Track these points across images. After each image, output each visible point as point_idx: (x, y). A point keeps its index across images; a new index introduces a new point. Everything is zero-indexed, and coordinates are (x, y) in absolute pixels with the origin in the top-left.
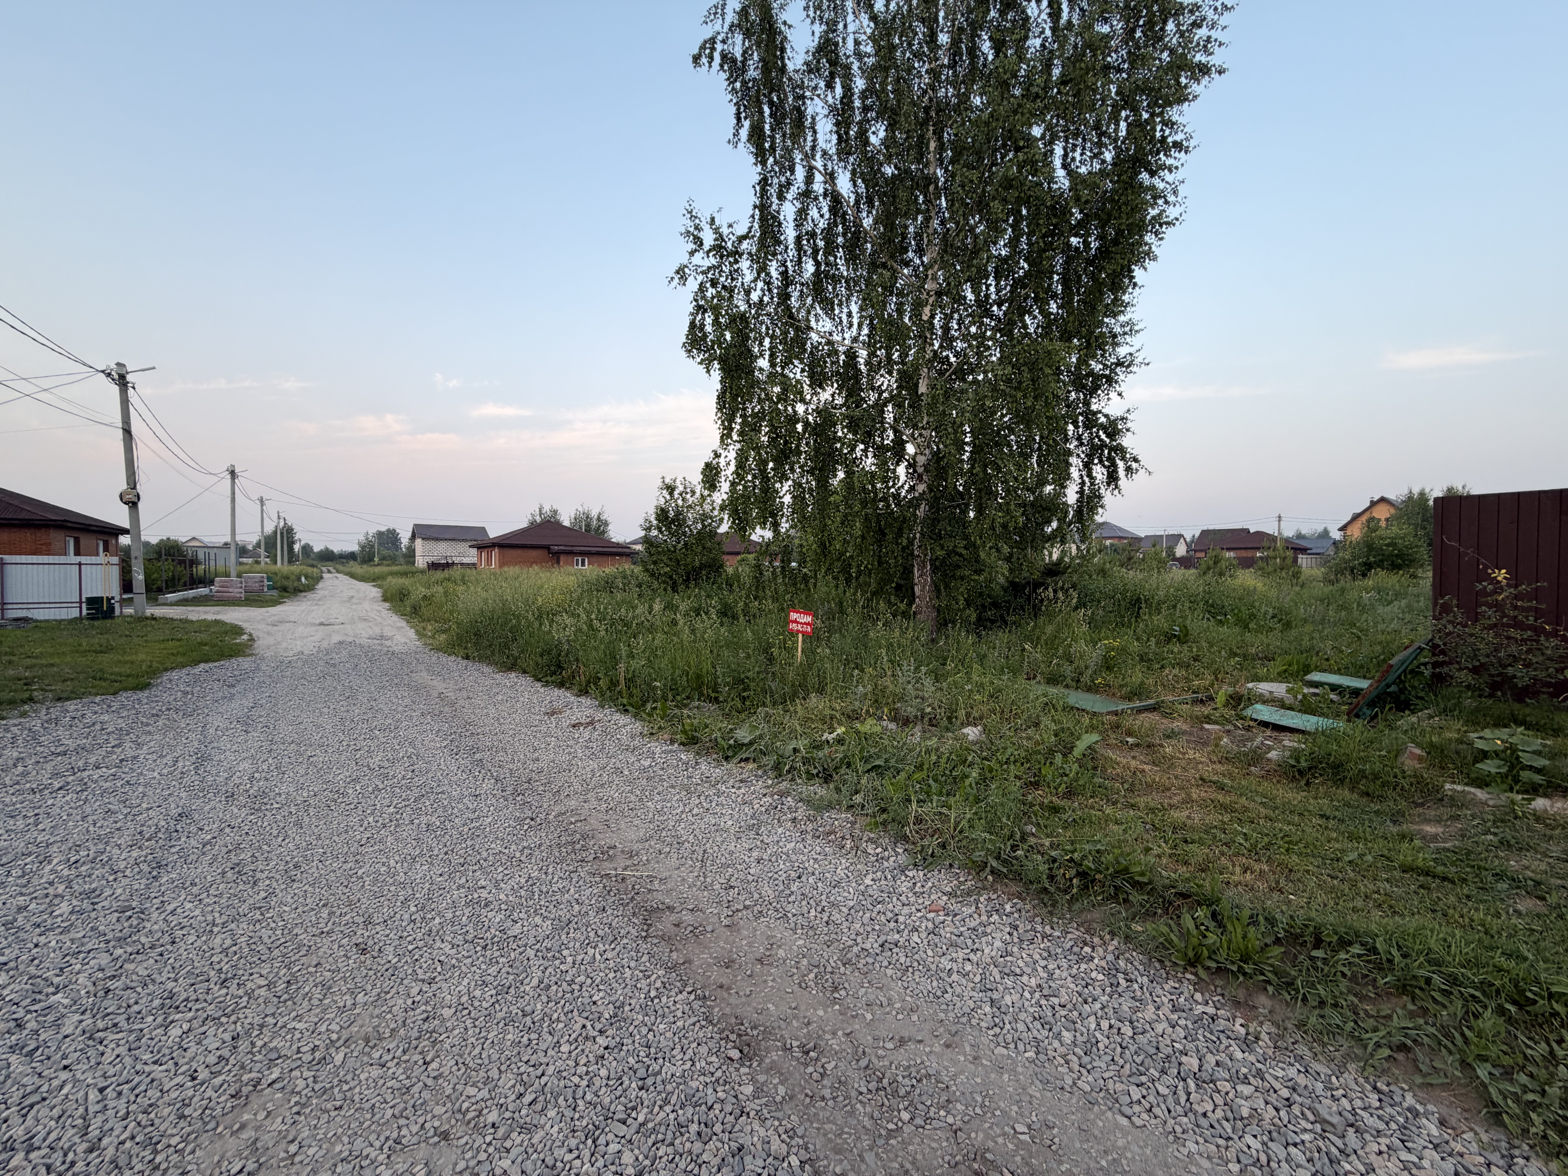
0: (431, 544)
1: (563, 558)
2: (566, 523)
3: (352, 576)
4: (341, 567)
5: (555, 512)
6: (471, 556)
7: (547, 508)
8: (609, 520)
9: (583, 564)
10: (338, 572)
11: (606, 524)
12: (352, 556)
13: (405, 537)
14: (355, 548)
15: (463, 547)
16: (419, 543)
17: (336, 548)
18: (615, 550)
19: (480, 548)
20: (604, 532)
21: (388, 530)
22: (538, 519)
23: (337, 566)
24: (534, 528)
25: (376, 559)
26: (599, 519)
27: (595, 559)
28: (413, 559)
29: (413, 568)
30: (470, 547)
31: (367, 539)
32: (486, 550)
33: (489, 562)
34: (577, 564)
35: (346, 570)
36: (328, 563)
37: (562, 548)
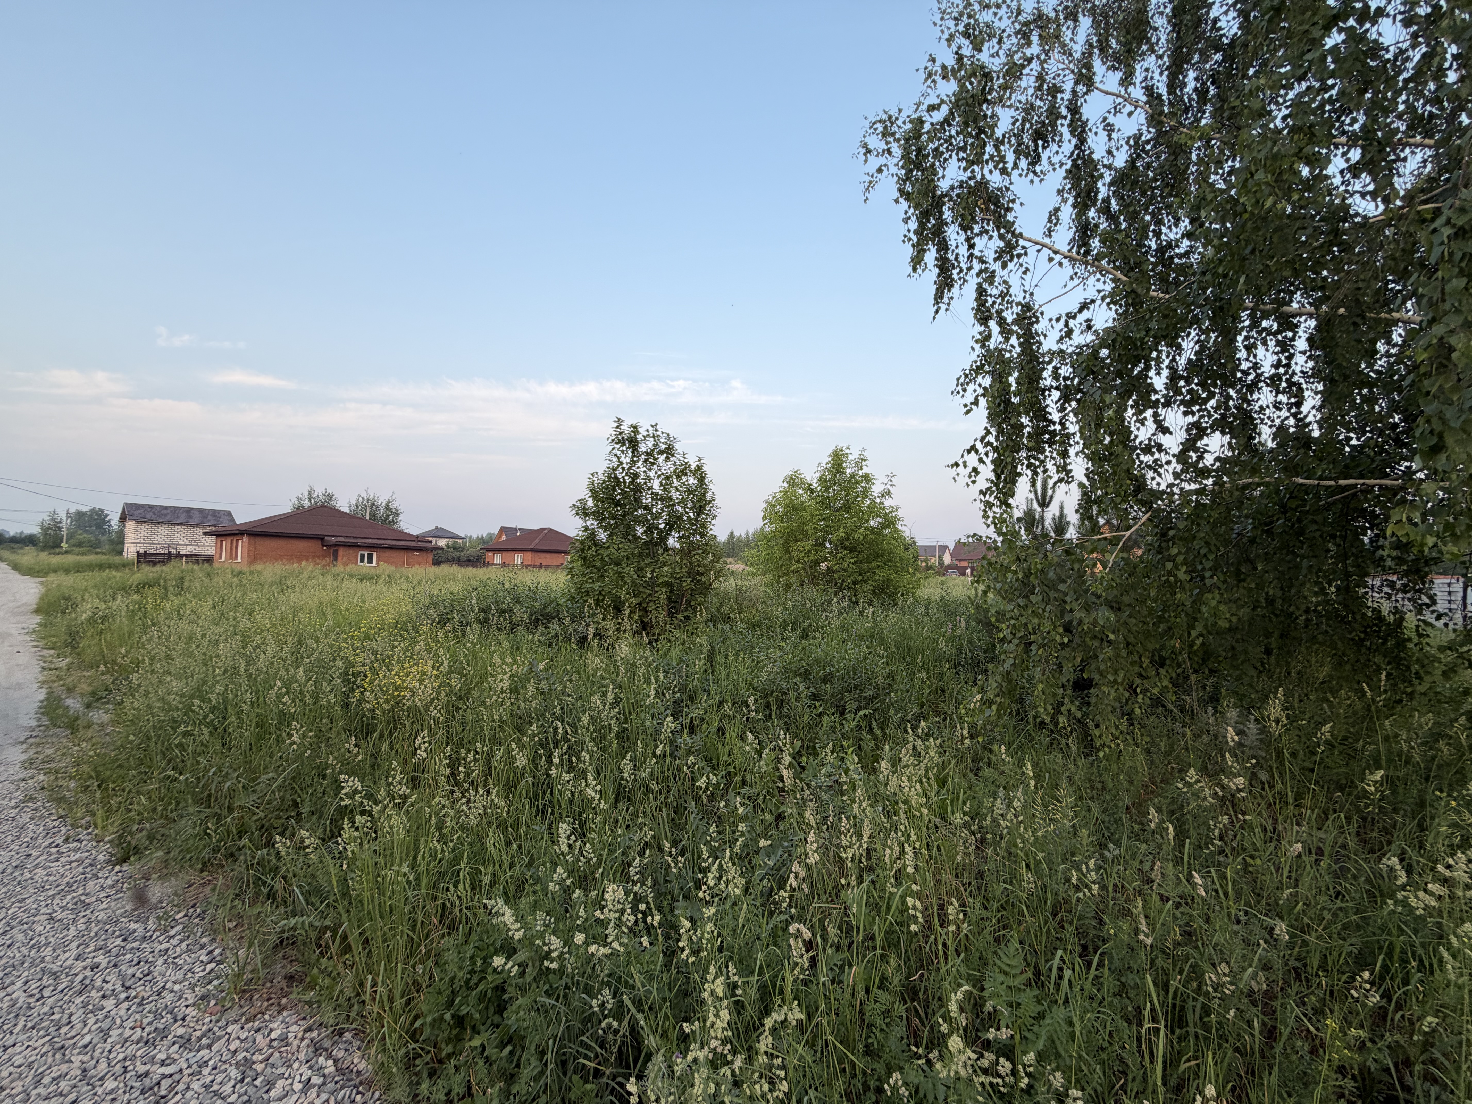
0: (151, 529)
1: (341, 552)
2: (346, 510)
5: (330, 497)
6: (207, 546)
7: (319, 492)
8: (401, 509)
9: (370, 560)
11: (397, 514)
12: (29, 540)
13: (114, 519)
14: (34, 530)
15: (196, 534)
16: (131, 527)
18: (413, 544)
19: (220, 535)
20: (395, 522)
21: (93, 510)
22: (306, 504)
24: (299, 514)
25: (64, 545)
27: (386, 554)
28: (119, 547)
29: (117, 559)
30: (205, 534)
31: (53, 519)
32: (229, 539)
33: (233, 555)
34: (362, 561)
35: (12, 557)
37: (342, 539)
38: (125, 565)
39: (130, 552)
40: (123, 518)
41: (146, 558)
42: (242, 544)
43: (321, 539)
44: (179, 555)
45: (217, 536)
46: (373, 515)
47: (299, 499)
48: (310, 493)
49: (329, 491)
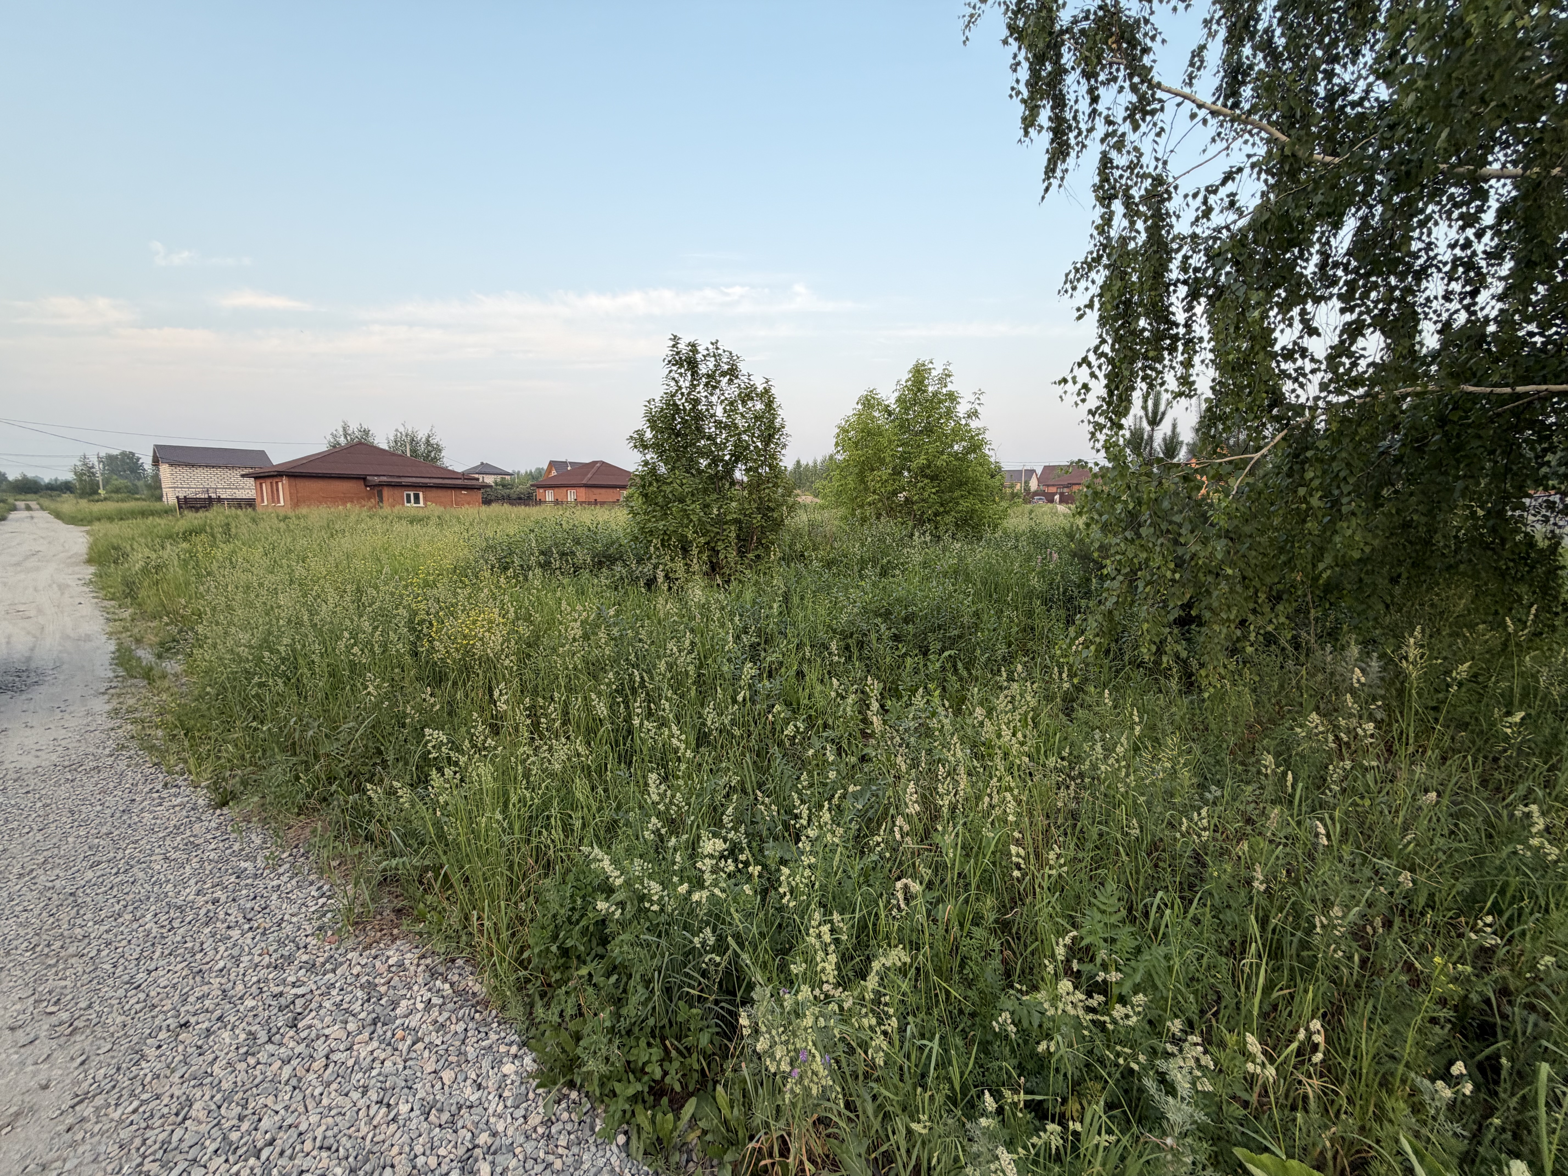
0: (184, 473)
1: (386, 492)
2: (385, 447)
3: (58, 515)
4: (46, 502)
5: (366, 432)
6: (247, 489)
7: (353, 427)
8: (442, 443)
9: (417, 501)
10: (43, 508)
11: (438, 448)
12: (66, 487)
13: (145, 463)
14: (70, 476)
15: (234, 476)
16: (165, 471)
17: (46, 477)
18: (459, 482)
20: (435, 459)
21: (123, 454)
22: (342, 441)
23: (42, 501)
24: (336, 452)
25: (101, 492)
26: (428, 441)
27: (432, 493)
28: (157, 492)
29: (158, 505)
30: (243, 476)
31: (85, 464)
32: (269, 481)
33: (274, 498)
34: (409, 501)
35: (53, 506)
36: (29, 496)
37: (384, 479)
38: (167, 511)
39: (170, 498)
40: (156, 462)
41: (187, 504)
42: (283, 485)
43: (363, 479)
44: (219, 500)
45: (256, 478)
46: (414, 451)
47: (334, 436)
48: (344, 429)
49: (365, 426)
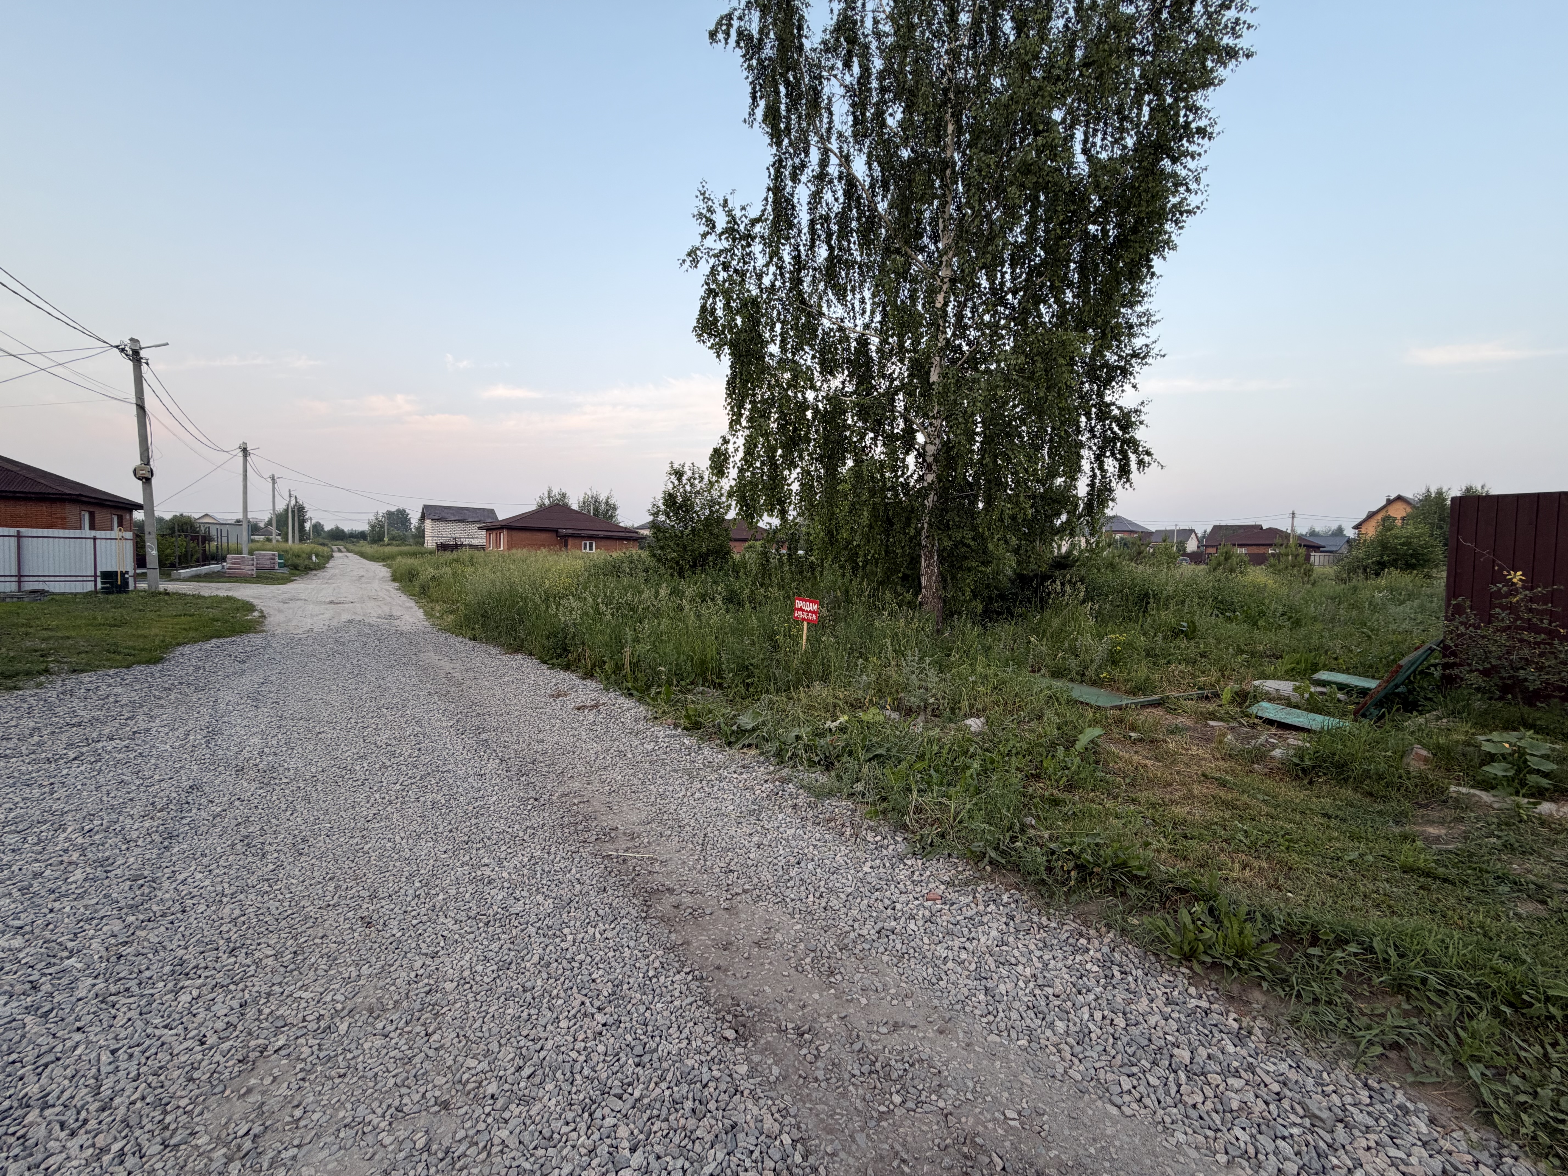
0: (441, 526)
1: (570, 542)
2: (575, 507)
3: (363, 555)
4: (351, 547)
5: (564, 495)
6: (479, 537)
7: (555, 492)
8: (618, 504)
9: (591, 549)
10: (348, 551)
11: (614, 508)
12: (362, 536)
13: (414, 518)
14: (365, 528)
15: (472, 529)
16: (428, 523)
17: (347, 528)
18: (622, 534)
19: (489, 530)
20: (612, 517)
21: (398, 511)
22: (547, 502)
23: (348, 545)
24: (542, 510)
25: (386, 539)
26: (607, 502)
27: (603, 543)
28: (422, 540)
29: (422, 550)
30: (479, 528)
31: (377, 519)
32: (495, 532)
33: (498, 545)
34: (585, 548)
35: (356, 549)
36: (338, 542)
37: (570, 531)
38: (431, 552)
39: (430, 543)
40: (423, 518)
41: (443, 547)
42: (504, 535)
43: (555, 531)
44: (462, 545)
45: (487, 530)
46: (596, 510)
47: (541, 498)
48: (549, 493)
49: (564, 491)
